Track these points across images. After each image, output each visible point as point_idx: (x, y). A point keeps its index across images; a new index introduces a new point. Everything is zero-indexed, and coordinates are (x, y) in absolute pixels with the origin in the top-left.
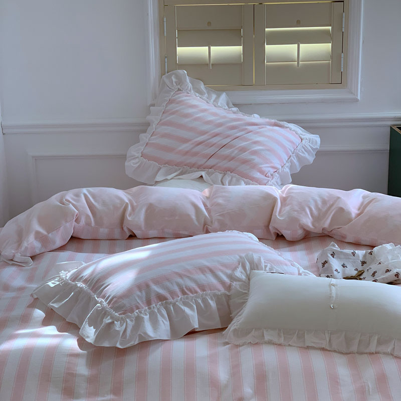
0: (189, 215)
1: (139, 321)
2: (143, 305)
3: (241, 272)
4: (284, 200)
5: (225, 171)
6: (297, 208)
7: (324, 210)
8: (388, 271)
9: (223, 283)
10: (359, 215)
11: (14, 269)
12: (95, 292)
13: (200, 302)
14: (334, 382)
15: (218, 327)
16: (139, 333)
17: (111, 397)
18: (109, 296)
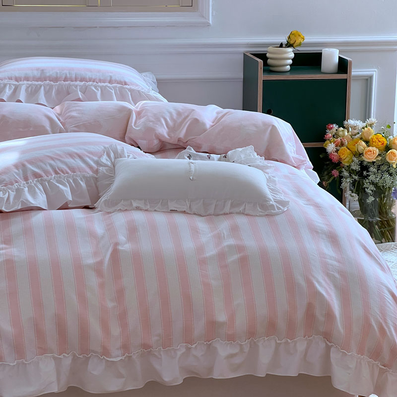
0: (44, 127)
1: (19, 192)
2: (21, 181)
3: (107, 160)
4: (139, 114)
6: (153, 119)
7: (180, 120)
9: (91, 167)
10: (213, 126)
13: (71, 181)
14: (195, 232)
15: (89, 204)
16: (21, 200)
17: (4, 246)
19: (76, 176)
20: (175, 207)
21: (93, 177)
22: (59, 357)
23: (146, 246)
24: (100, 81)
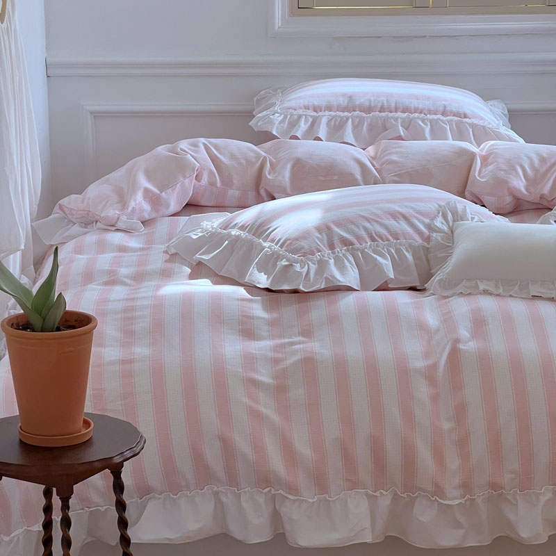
0: (352, 175)
1: (322, 265)
2: (325, 248)
3: (442, 223)
4: (485, 159)
6: (504, 167)
7: (544, 168)
9: (420, 233)
11: (119, 234)
12: (259, 237)
13: (393, 252)
15: (416, 284)
16: (325, 275)
17: (301, 338)
18: (280, 240)
19: (400, 245)
20: (540, 293)
21: (423, 247)
22: (375, 494)
23: (498, 345)
24: (430, 112)
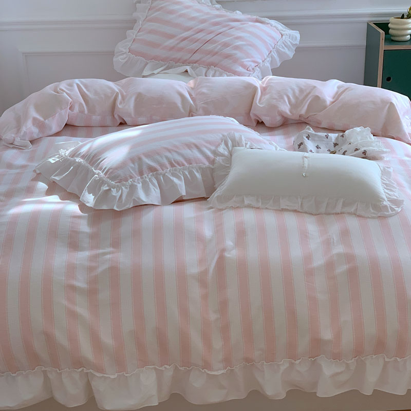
0: (175, 104)
1: (133, 188)
2: (135, 175)
3: (224, 149)
4: (264, 90)
5: (209, 65)
6: (276, 96)
7: (301, 98)
8: (357, 150)
9: (207, 158)
10: (333, 102)
11: (14, 151)
12: (92, 165)
13: (187, 174)
14: (304, 236)
16: (133, 198)
17: (111, 249)
18: (105, 168)
19: (192, 168)
20: (287, 206)
21: (209, 168)
22: (160, 368)
